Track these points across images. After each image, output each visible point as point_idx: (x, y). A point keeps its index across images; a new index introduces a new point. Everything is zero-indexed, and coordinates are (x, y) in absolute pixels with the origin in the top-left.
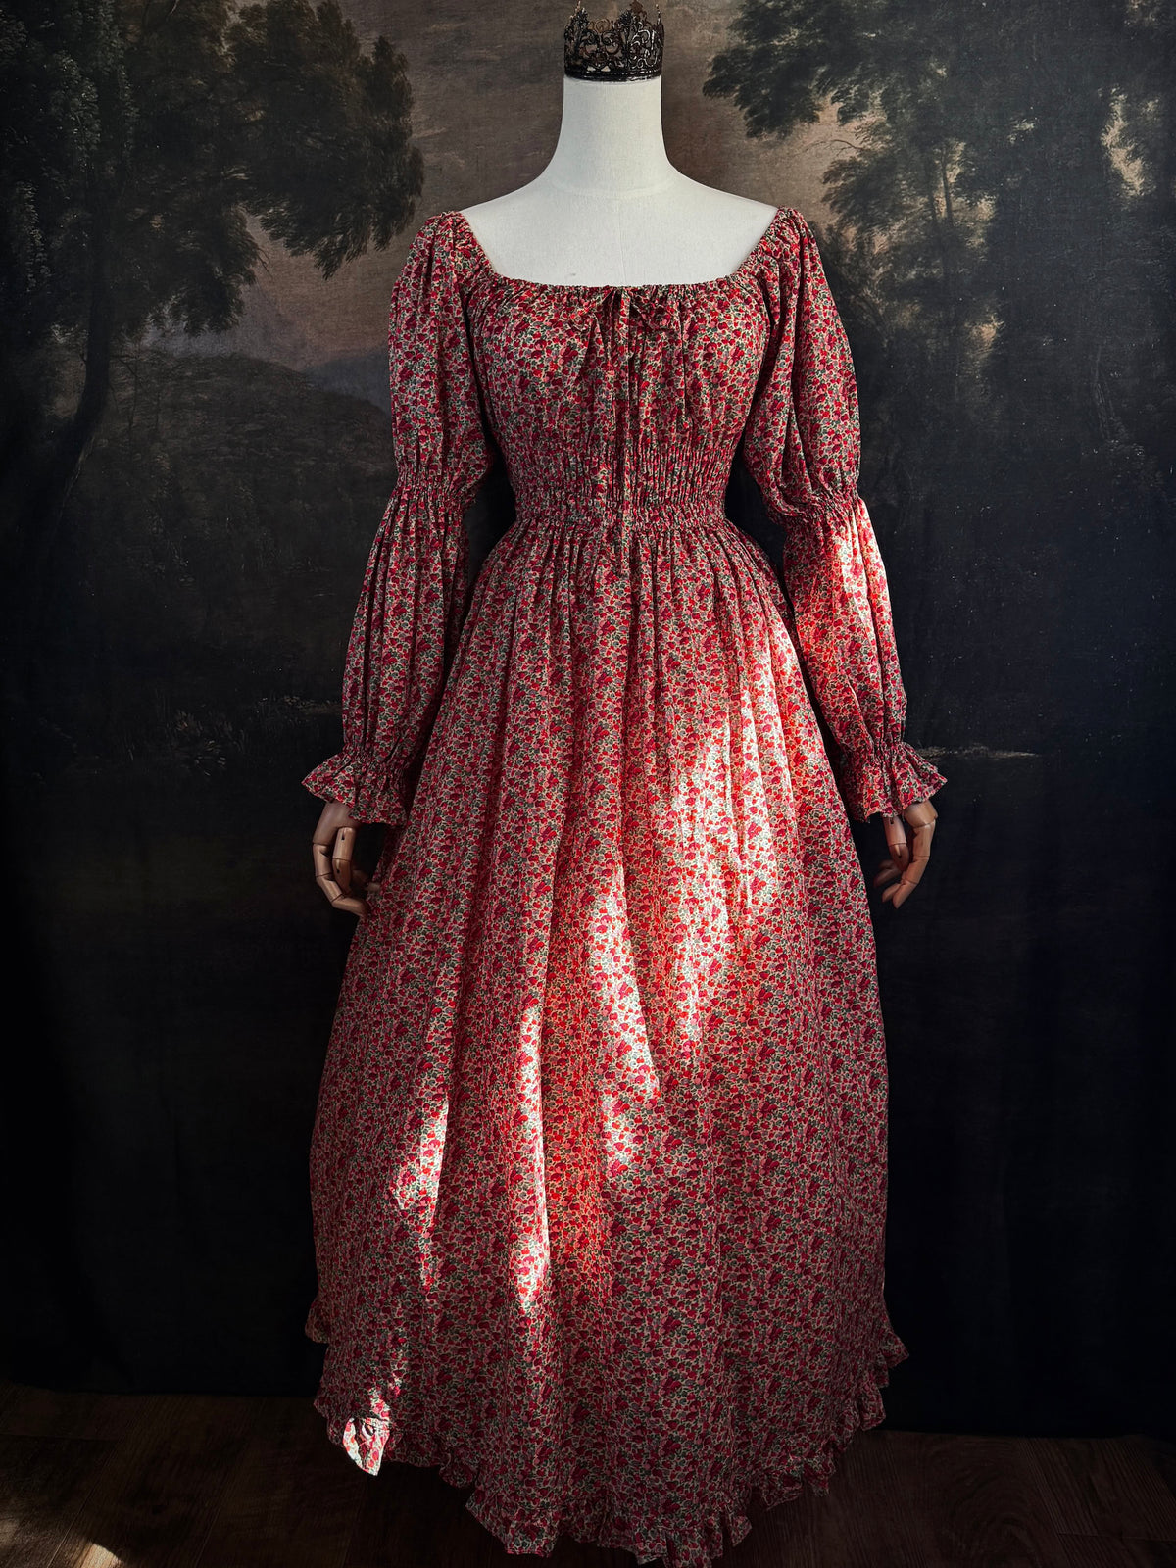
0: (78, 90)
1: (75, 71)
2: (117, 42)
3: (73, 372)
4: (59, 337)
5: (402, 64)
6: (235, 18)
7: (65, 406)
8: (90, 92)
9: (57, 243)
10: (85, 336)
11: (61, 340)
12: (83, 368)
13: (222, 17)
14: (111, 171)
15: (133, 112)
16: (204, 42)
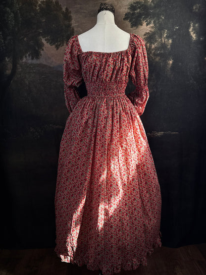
0: (10, 14)
1: (9, 11)
2: (17, 6)
3: (10, 66)
4: (7, 59)
5: (70, 12)
6: (39, 3)
7: (8, 72)
8: (12, 15)
9: (6, 42)
10: (12, 59)
11: (7, 60)
12: (12, 65)
13: (37, 3)
14: (16, 29)
15: (21, 19)
16: (34, 7)
